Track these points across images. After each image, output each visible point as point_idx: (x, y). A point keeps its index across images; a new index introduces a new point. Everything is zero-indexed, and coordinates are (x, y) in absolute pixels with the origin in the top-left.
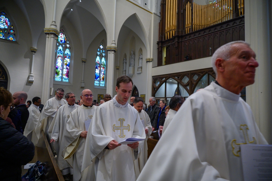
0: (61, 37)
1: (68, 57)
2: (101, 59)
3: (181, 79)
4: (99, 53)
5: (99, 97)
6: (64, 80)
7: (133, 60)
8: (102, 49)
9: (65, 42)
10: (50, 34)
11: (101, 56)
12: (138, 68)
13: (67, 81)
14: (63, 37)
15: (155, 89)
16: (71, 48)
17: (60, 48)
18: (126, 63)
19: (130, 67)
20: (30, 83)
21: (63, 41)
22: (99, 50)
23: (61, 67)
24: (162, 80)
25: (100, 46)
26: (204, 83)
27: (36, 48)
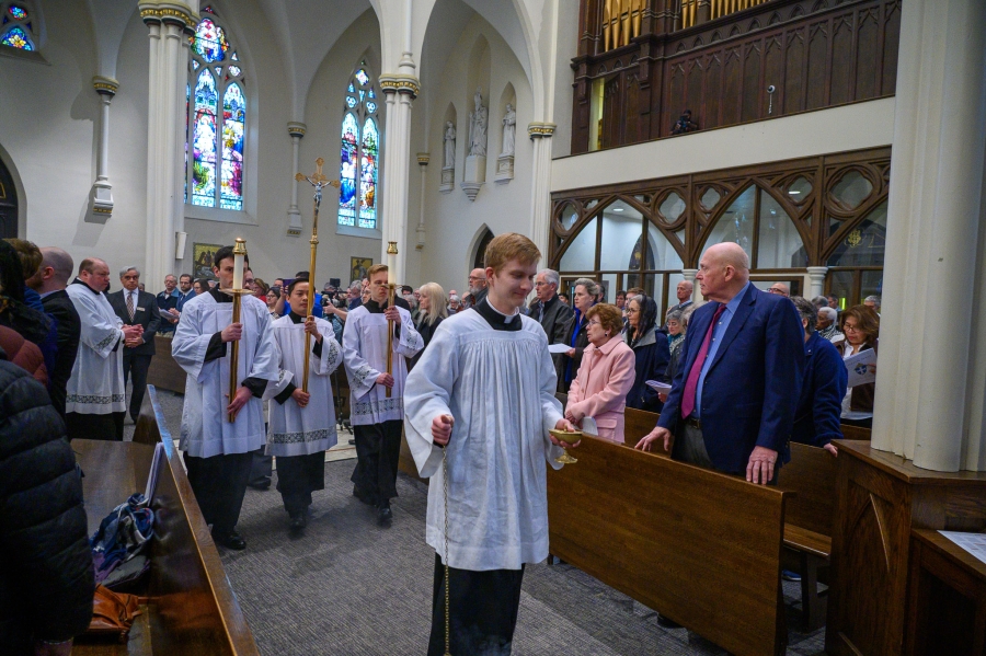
0: (209, 36)
1: (235, 115)
2: (360, 125)
3: (658, 204)
4: (351, 102)
5: (357, 267)
6: (225, 206)
7: (479, 129)
8: (365, 87)
9: (222, 56)
10: (163, 25)
11: (362, 114)
12: (501, 161)
13: (237, 206)
14: (214, 38)
15: (559, 239)
16: (246, 81)
17: (206, 79)
18: (455, 140)
19: (469, 158)
20: (99, 213)
21: (216, 53)
22: (351, 89)
23: (213, 154)
24: (586, 206)
25: (357, 72)
26: (740, 220)
27: (113, 79)
